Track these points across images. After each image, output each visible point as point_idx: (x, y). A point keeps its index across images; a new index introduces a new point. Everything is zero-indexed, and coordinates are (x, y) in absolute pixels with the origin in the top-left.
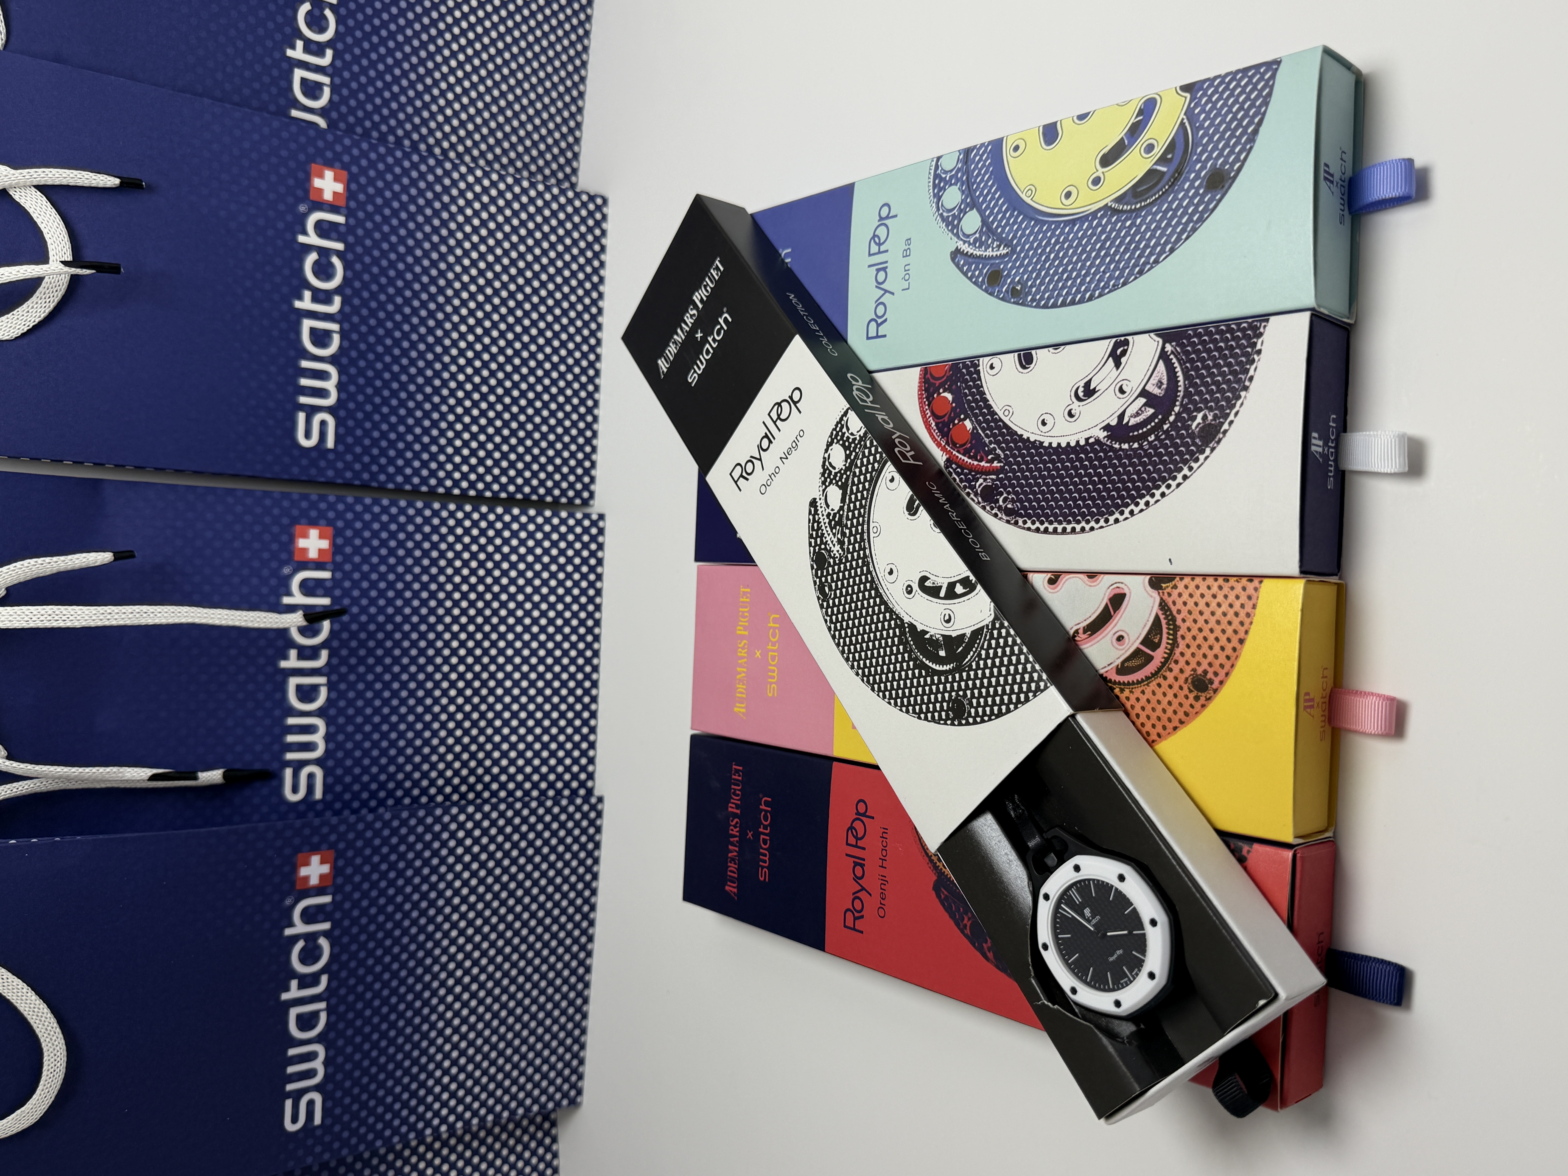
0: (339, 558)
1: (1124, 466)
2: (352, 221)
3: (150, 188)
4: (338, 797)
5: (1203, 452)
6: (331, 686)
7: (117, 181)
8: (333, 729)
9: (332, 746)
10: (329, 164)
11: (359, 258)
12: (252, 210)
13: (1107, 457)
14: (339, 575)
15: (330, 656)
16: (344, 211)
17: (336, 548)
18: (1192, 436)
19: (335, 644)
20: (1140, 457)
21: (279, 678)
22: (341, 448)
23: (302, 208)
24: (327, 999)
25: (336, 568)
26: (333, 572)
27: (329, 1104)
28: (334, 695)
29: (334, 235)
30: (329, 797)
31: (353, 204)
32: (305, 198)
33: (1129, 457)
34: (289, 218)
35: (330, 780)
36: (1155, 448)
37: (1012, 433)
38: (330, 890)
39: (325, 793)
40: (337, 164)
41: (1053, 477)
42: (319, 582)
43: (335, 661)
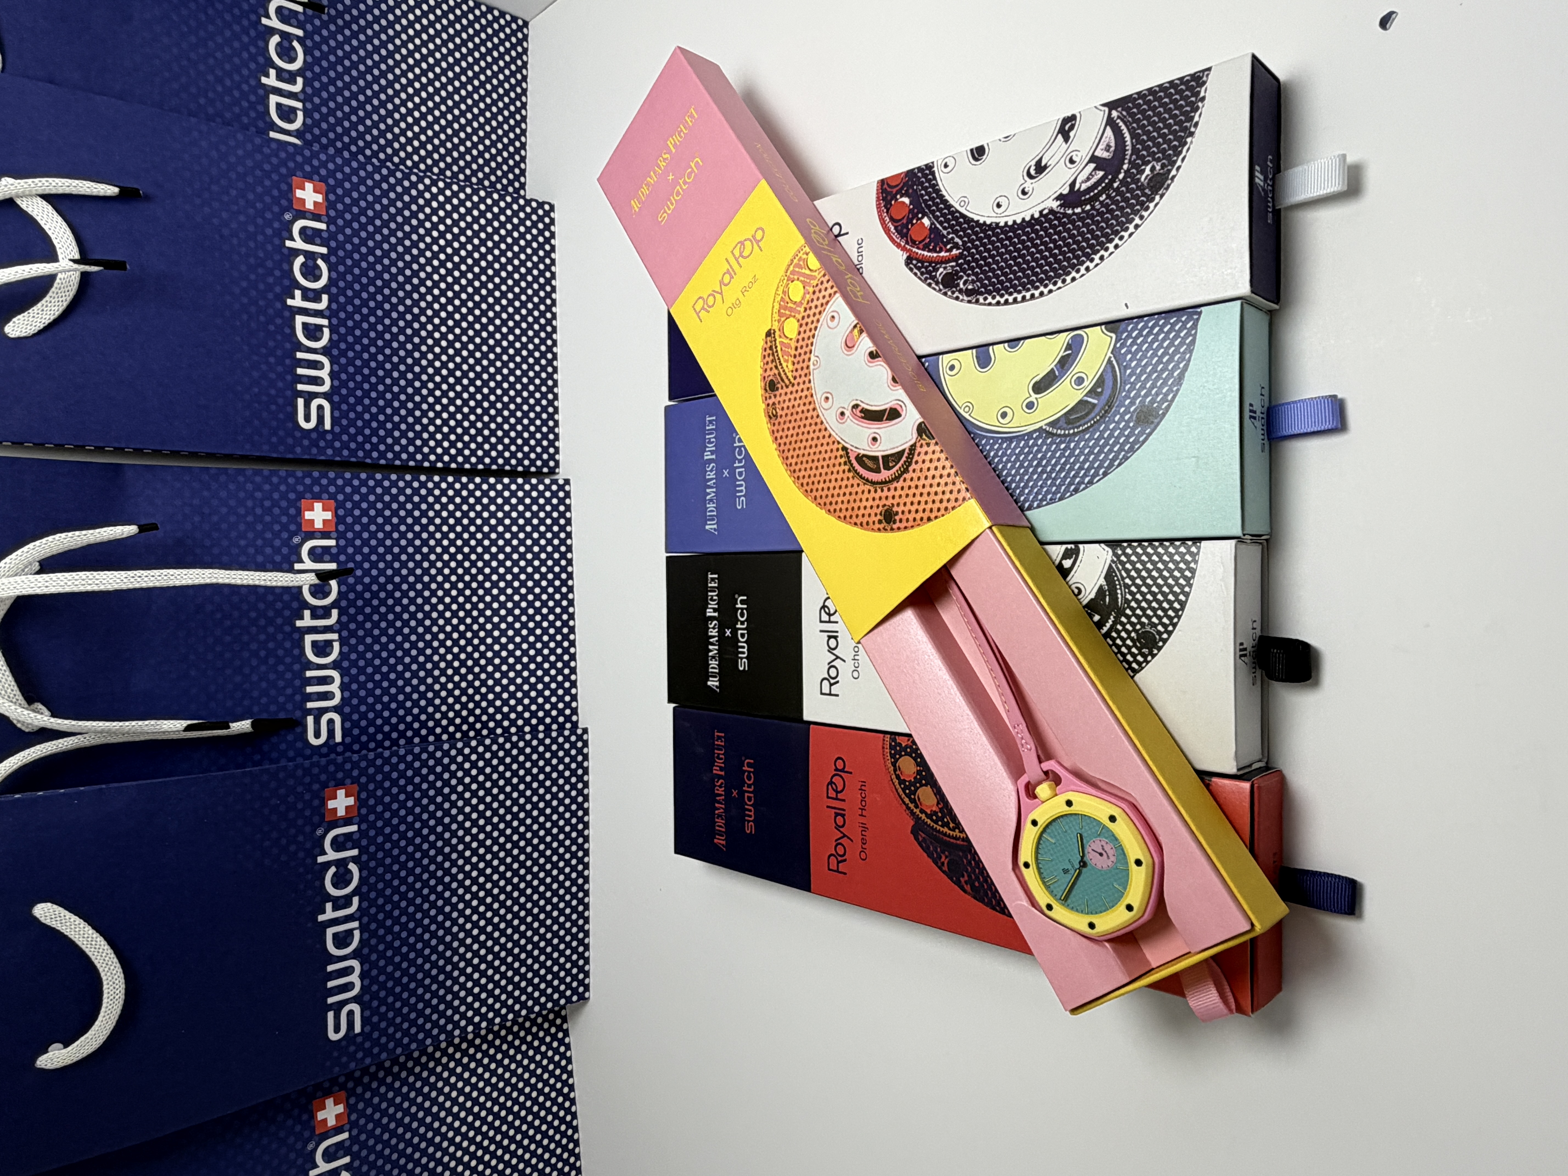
0: (341, 528)
1: (1077, 228)
2: (333, 228)
3: (147, 198)
4: (356, 739)
5: (1153, 200)
6: (343, 641)
7: (116, 190)
8: (346, 679)
9: (347, 694)
10: (309, 177)
11: (342, 261)
12: (242, 218)
13: (1061, 224)
14: (342, 542)
15: (340, 615)
16: (325, 219)
17: (339, 520)
18: (1141, 188)
19: (344, 603)
20: (1092, 217)
21: (296, 636)
22: (337, 429)
23: (288, 216)
24: (359, 919)
25: (340, 536)
26: (337, 539)
27: (367, 1013)
28: (346, 649)
29: (318, 240)
30: (348, 740)
31: (332, 213)
32: (289, 208)
33: (1082, 219)
34: (276, 225)
35: (348, 725)
36: (1107, 206)
37: (968, 220)
38: (357, 820)
39: (343, 737)
40: (316, 177)
41: (1010, 252)
42: (326, 549)
43: (344, 619)
